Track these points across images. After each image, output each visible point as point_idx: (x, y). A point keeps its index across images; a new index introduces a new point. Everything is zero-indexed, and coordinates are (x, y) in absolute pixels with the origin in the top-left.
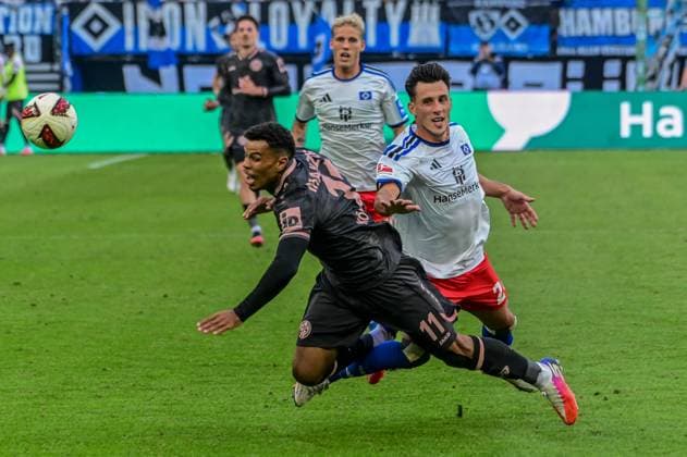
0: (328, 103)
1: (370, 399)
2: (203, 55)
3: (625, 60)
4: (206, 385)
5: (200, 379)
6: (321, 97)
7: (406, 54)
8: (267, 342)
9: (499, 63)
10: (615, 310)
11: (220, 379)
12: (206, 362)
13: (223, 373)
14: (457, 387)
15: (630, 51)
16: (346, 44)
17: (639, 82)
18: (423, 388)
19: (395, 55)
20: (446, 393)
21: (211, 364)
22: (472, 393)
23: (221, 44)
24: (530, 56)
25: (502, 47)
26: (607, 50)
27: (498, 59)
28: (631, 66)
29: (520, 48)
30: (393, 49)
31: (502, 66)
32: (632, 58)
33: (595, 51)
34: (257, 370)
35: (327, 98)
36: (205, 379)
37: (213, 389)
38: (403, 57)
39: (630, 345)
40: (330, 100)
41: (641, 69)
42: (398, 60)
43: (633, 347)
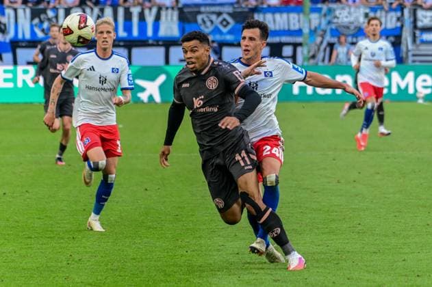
0: (93, 71)
1: (134, 259)
2: (29, 41)
3: (295, 46)
4: (30, 250)
5: (27, 246)
6: (88, 68)
7: (158, 41)
8: (68, 223)
9: (216, 47)
10: (289, 203)
11: (38, 246)
12: (30, 236)
13: (41, 243)
14: (189, 252)
15: (299, 40)
16: (105, 35)
17: (304, 60)
18: (168, 252)
19: (150, 42)
20: (182, 256)
21: (33, 236)
22: (198, 255)
23: (40, 35)
24: (235, 43)
25: (218, 37)
26: (284, 39)
27: (215, 45)
28: (299, 49)
29: (229, 38)
30: (149, 38)
31: (217, 49)
32: (300, 44)
33: (276, 40)
34: (62, 241)
35: (92, 69)
36: (29, 246)
37: (35, 253)
38: (155, 43)
39: (298, 225)
40: (94, 70)
41: (305, 52)
42: (152, 45)
43: (300, 227)
